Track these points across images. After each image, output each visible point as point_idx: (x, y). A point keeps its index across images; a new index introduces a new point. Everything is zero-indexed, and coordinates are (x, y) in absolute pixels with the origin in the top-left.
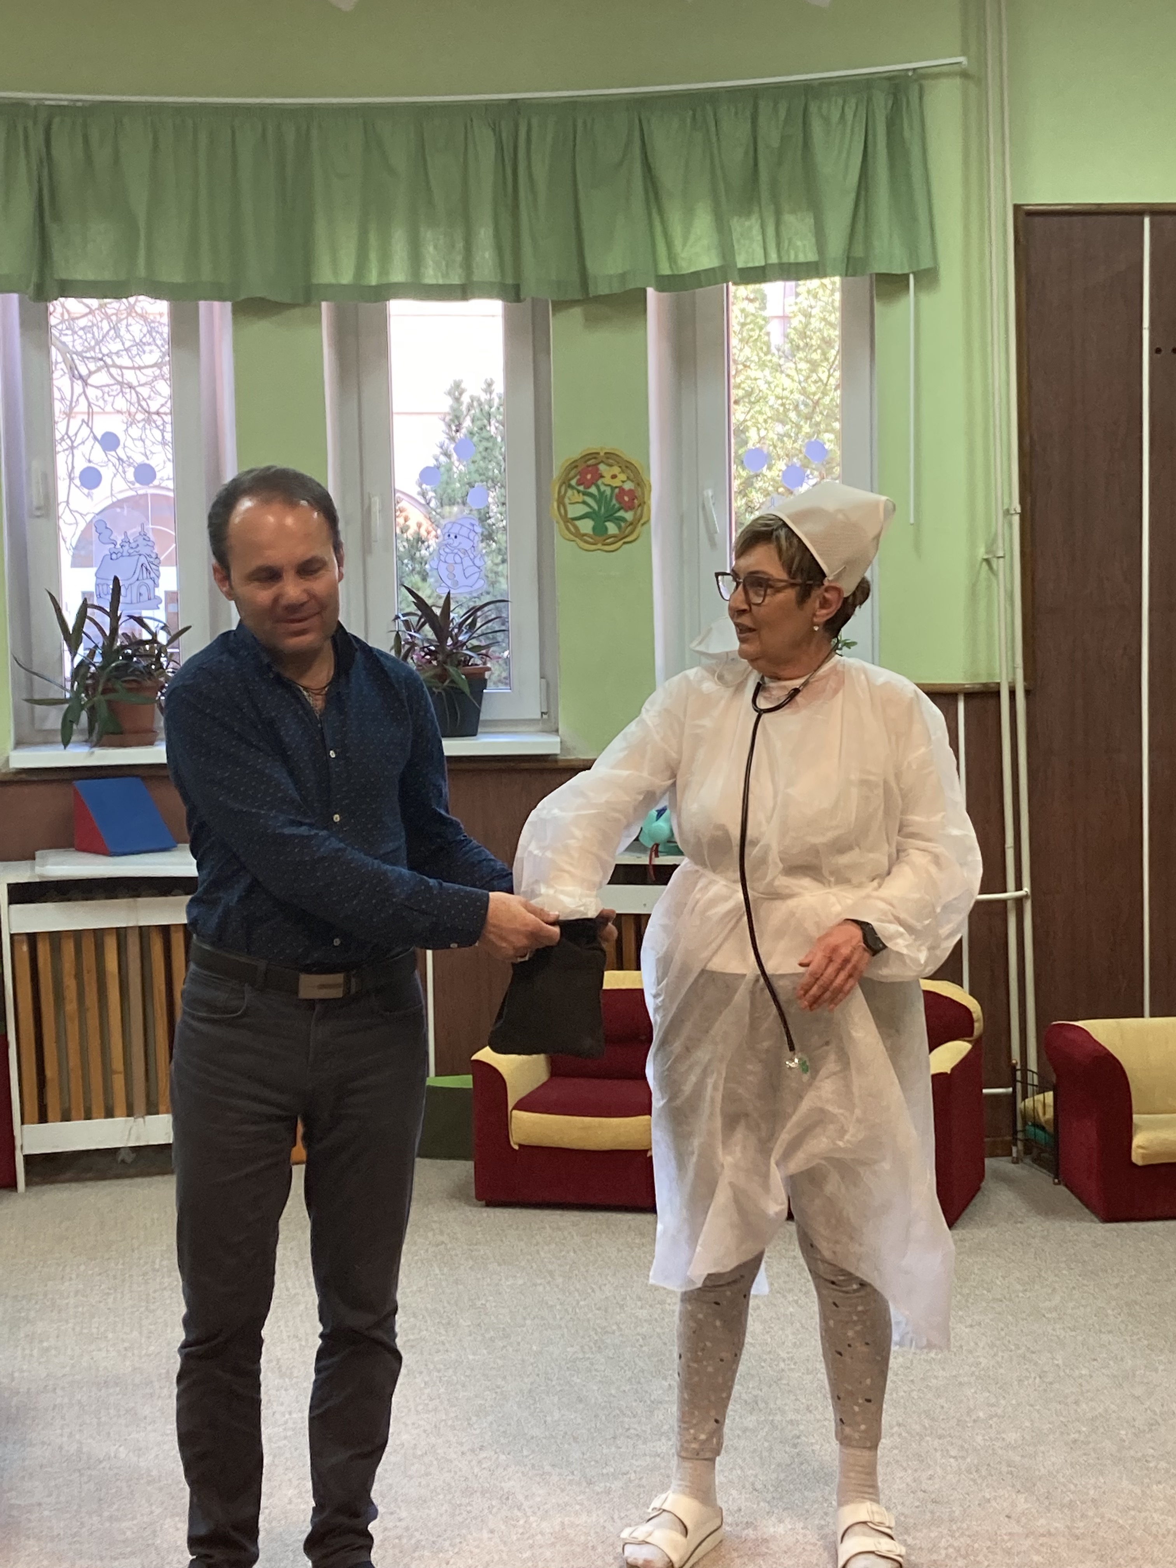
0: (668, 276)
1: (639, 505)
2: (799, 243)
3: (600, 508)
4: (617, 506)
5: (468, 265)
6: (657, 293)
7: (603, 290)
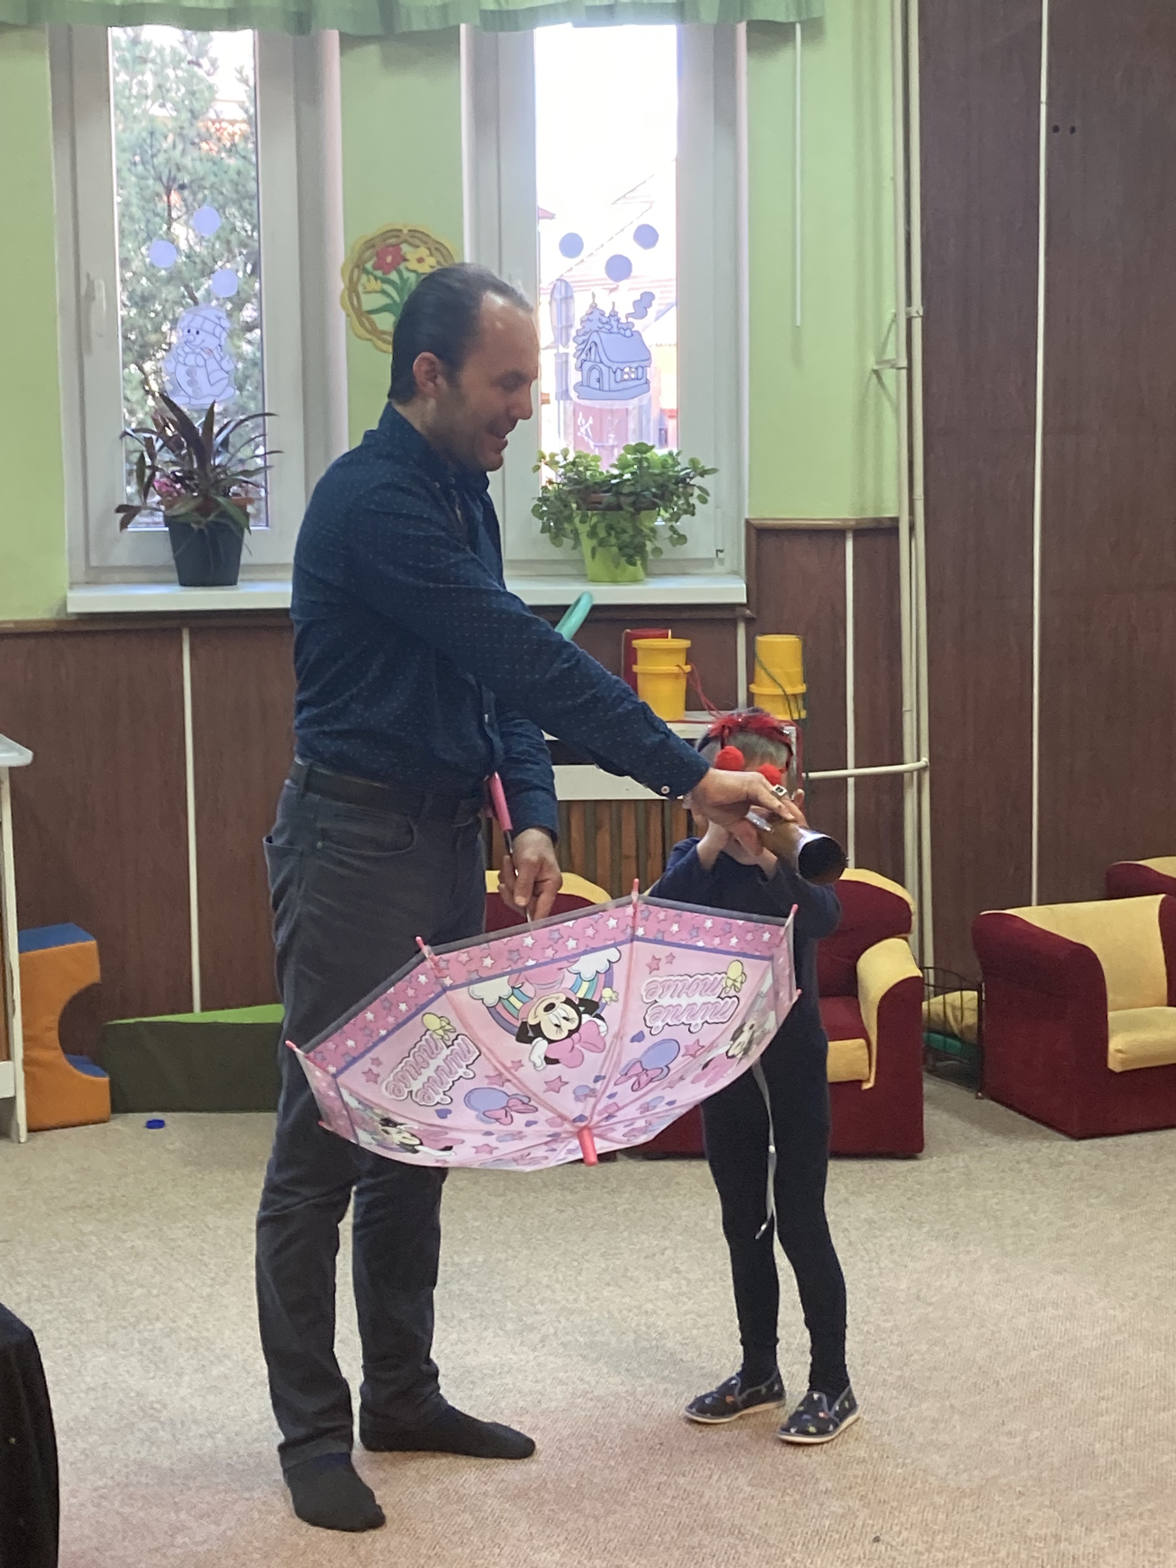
0: (492, 12)
7: (418, 24)
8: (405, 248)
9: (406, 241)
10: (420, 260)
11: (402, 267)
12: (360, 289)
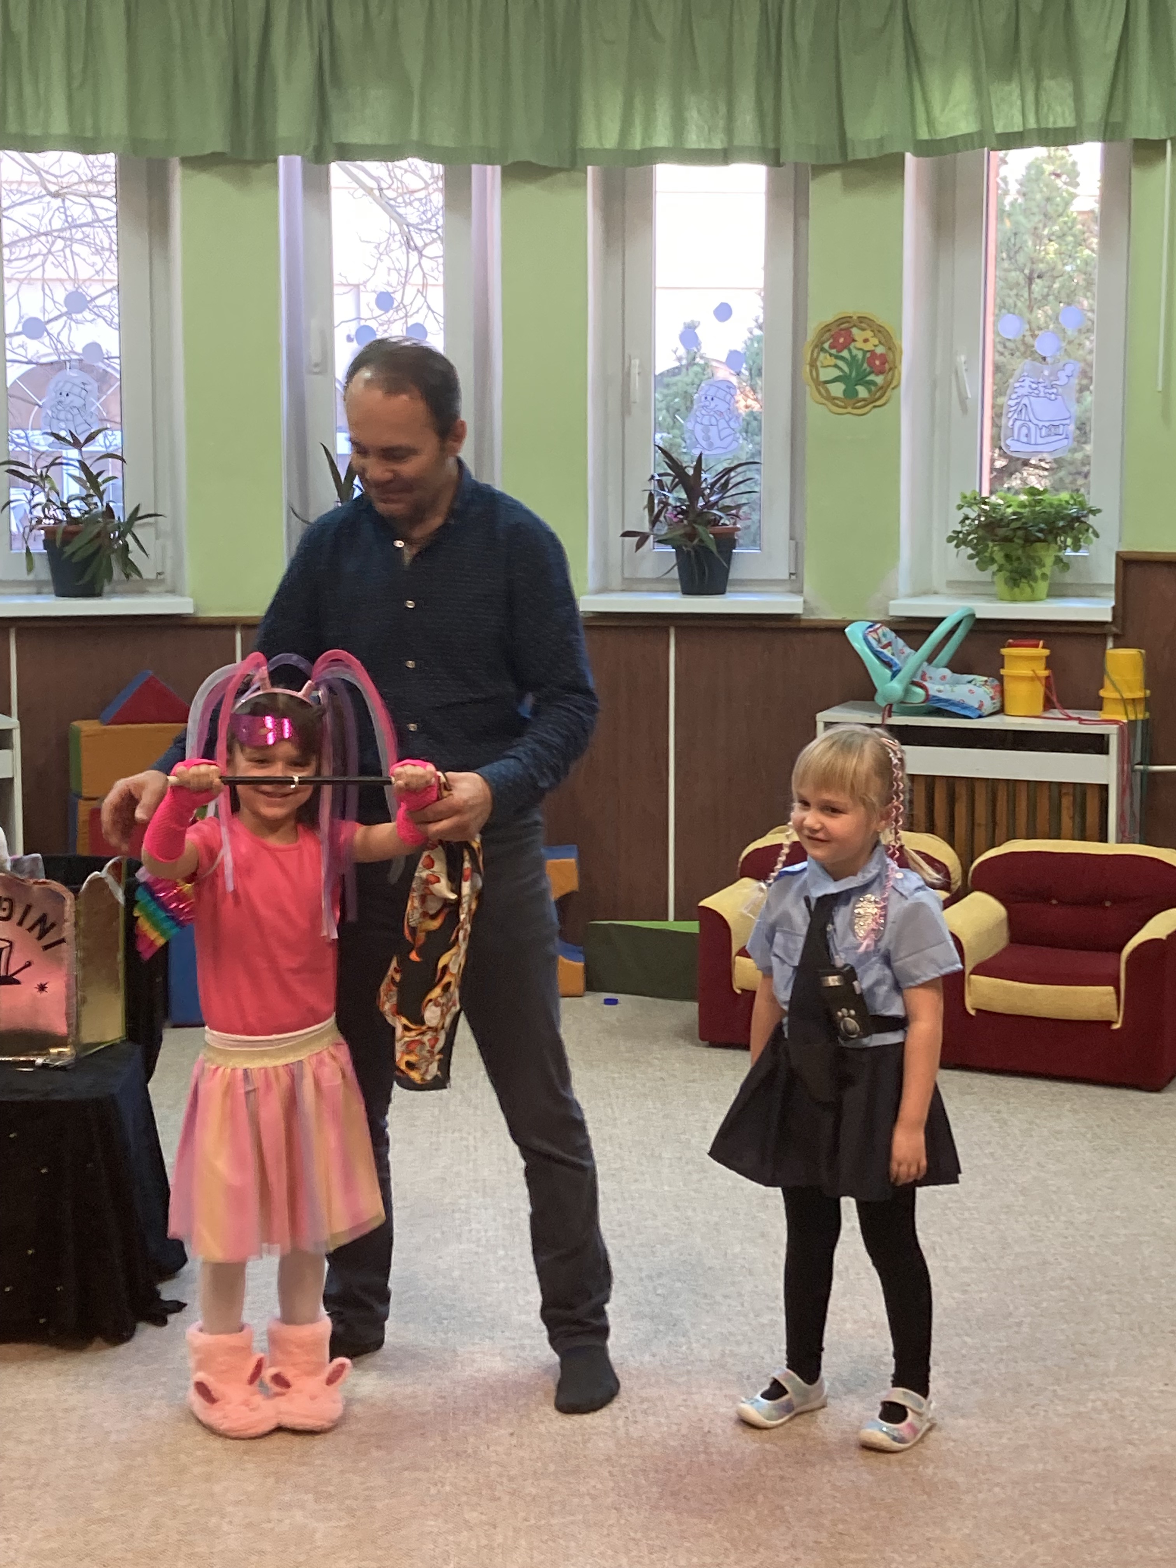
0: (926, 141)
1: (890, 369)
2: (1059, 109)
3: (851, 372)
4: (868, 369)
5: (729, 131)
6: (915, 158)
7: (861, 155)
8: (855, 331)
9: (855, 326)
10: (866, 341)
11: (852, 346)
12: (819, 364)
